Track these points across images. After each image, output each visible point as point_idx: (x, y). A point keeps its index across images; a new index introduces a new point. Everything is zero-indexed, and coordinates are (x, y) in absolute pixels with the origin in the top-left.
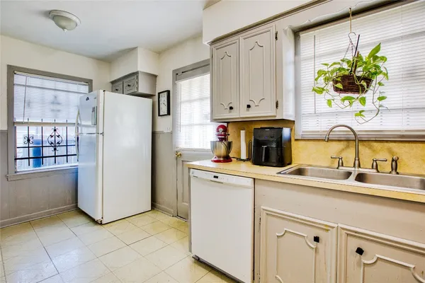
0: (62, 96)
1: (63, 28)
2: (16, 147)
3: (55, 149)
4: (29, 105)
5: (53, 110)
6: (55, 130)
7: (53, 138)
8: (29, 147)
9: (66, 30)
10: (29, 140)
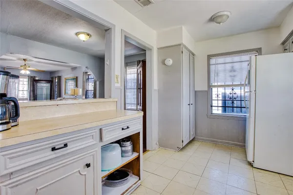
0: (237, 66)
1: (219, 23)
2: (212, 100)
3: (233, 102)
4: (217, 74)
5: (231, 76)
6: (233, 90)
7: (232, 95)
8: (218, 100)
9: (221, 24)
10: (218, 96)
